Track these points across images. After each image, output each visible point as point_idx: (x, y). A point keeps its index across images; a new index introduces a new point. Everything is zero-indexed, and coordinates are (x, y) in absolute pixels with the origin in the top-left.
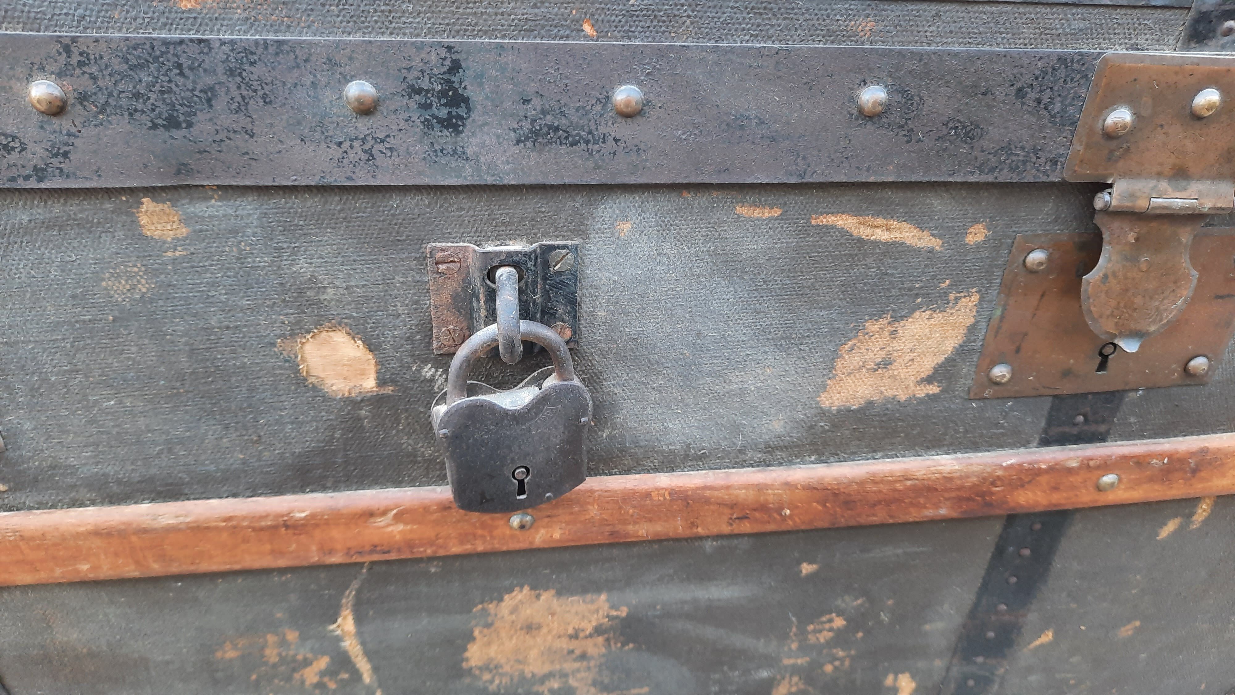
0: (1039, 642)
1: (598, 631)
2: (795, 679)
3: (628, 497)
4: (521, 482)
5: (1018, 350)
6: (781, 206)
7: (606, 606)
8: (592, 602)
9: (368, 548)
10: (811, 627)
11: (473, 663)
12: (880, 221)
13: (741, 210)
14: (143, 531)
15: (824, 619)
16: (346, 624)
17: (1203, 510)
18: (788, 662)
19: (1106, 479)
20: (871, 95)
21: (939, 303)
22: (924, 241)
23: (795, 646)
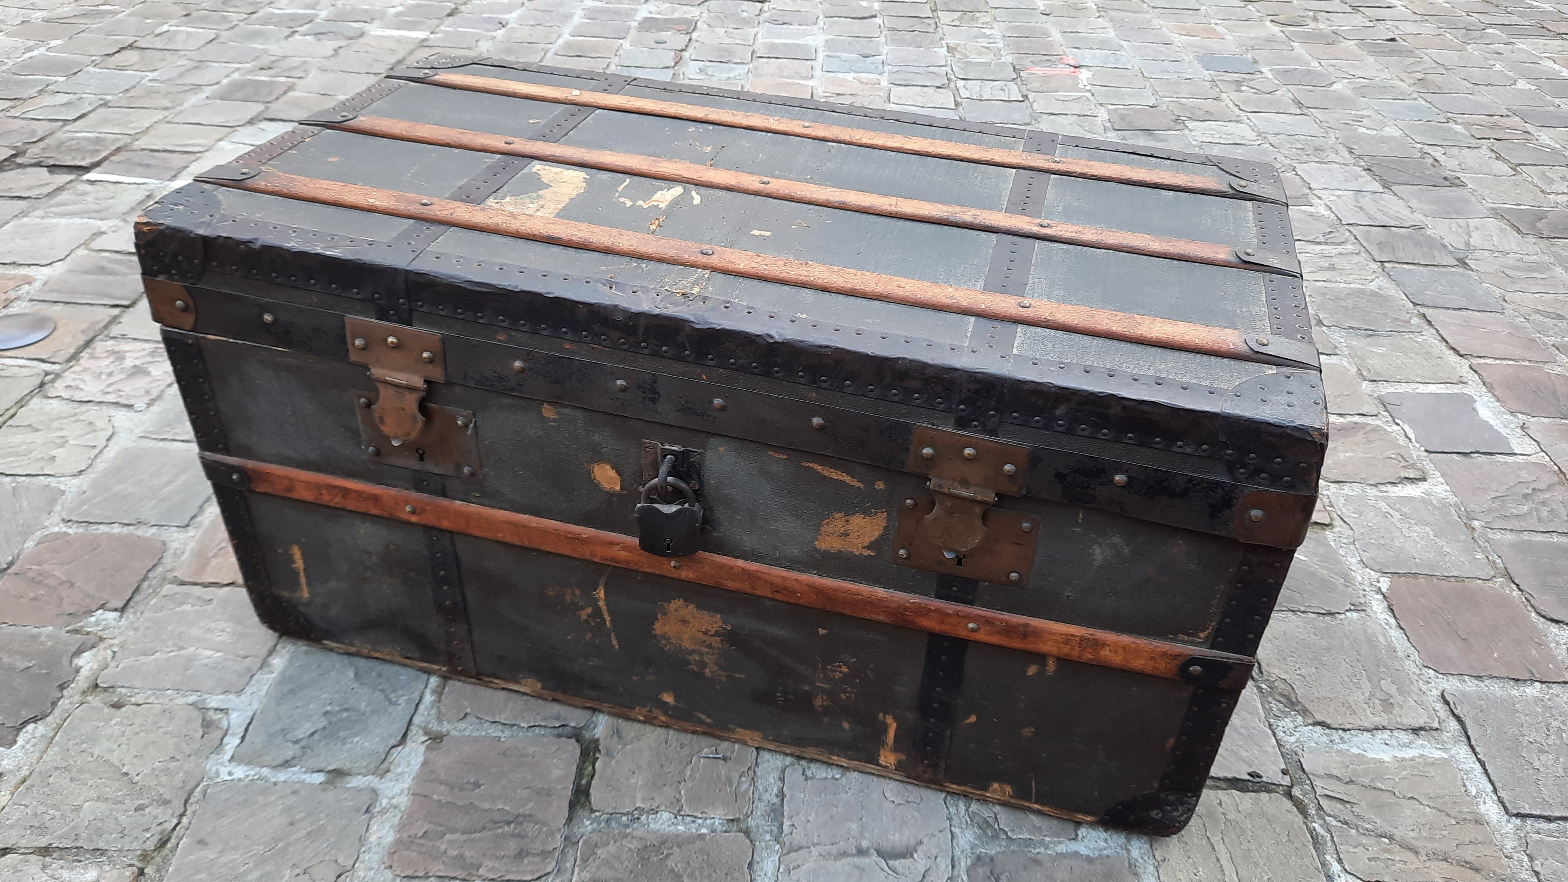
0: (968, 721)
1: (717, 634)
2: (825, 697)
3: (722, 567)
4: (668, 545)
5: (911, 544)
6: (787, 455)
7: (720, 621)
8: (714, 617)
9: (611, 559)
10: (829, 667)
11: (657, 632)
12: (832, 470)
13: (770, 453)
14: (525, 527)
15: (837, 664)
16: (601, 593)
17: (1051, 665)
18: (819, 684)
19: (971, 625)
20: (816, 421)
21: (867, 512)
22: (855, 483)
23: (821, 675)
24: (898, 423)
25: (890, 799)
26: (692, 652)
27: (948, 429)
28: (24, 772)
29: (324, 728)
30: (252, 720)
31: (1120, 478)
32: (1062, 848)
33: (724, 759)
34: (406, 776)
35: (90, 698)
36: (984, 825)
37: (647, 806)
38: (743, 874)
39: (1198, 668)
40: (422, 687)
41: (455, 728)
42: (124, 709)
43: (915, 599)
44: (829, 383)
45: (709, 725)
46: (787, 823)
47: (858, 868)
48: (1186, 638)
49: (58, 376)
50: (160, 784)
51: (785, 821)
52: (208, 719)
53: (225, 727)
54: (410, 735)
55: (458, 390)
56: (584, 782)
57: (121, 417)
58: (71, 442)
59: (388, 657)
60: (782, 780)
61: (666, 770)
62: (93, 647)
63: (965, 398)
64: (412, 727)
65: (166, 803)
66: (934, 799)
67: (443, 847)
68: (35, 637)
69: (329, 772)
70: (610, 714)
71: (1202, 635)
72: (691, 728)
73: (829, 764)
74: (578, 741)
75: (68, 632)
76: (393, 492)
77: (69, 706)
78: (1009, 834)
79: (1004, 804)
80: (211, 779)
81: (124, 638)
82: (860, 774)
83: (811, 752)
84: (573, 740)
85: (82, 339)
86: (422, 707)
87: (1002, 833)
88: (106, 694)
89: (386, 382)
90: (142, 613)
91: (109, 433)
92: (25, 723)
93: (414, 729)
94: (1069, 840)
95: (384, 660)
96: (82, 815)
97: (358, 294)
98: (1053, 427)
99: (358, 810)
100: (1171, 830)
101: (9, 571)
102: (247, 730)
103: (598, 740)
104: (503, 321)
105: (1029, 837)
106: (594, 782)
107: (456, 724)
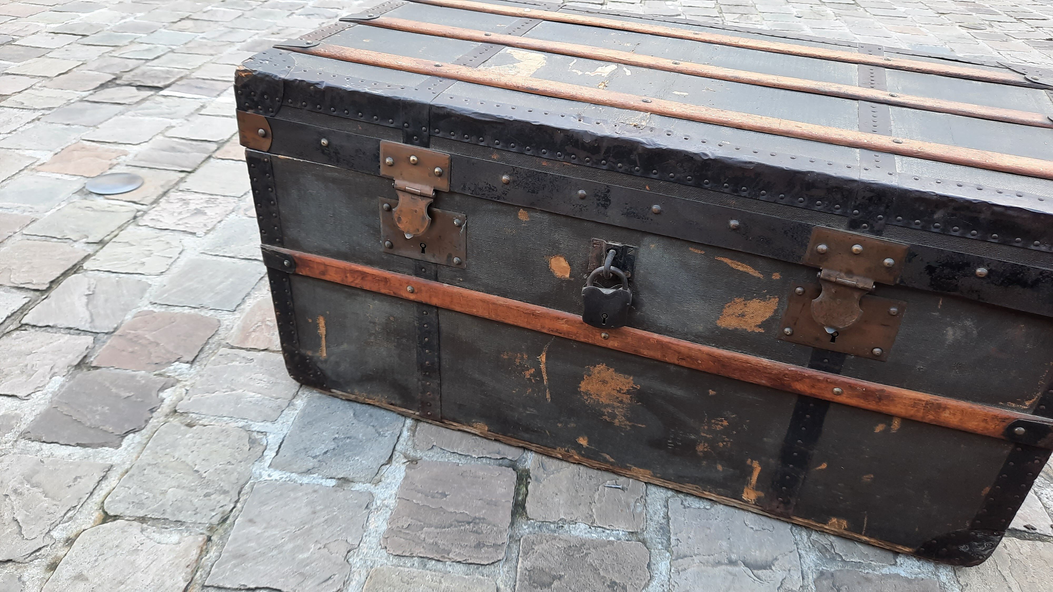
0: (820, 468)
1: (628, 392)
2: (706, 445)
3: (641, 338)
4: (604, 319)
5: (795, 324)
6: (704, 251)
7: (632, 382)
8: (628, 378)
9: (555, 330)
10: (713, 421)
11: (582, 389)
12: (740, 263)
13: (692, 249)
14: (495, 305)
15: (720, 419)
16: (543, 358)
17: (896, 424)
18: (703, 434)
19: (836, 390)
20: (734, 223)
21: (763, 297)
22: (756, 274)
23: (706, 427)
24: (800, 225)
25: (750, 526)
26: (608, 405)
27: (841, 230)
28: (127, 466)
29: (334, 449)
30: (283, 441)
31: (982, 271)
32: (885, 571)
33: (623, 489)
34: (393, 486)
35: (172, 419)
36: (823, 550)
37: (568, 518)
38: (644, 571)
39: (1022, 429)
40: (401, 425)
41: (426, 455)
42: (195, 428)
43: (792, 367)
44: (748, 192)
45: (612, 464)
46: (673, 538)
47: (730, 573)
48: (1014, 405)
49: (145, 212)
50: (221, 480)
51: (671, 536)
52: (253, 438)
53: (265, 444)
54: (394, 458)
55: (457, 198)
56: (520, 498)
57: (188, 239)
58: (155, 254)
59: (377, 404)
60: (667, 507)
61: (580, 494)
62: (172, 386)
63: (859, 204)
64: (395, 452)
65: (225, 492)
66: (783, 529)
67: (423, 536)
68: (133, 377)
69: (339, 479)
70: (536, 452)
71: (1027, 403)
72: (597, 465)
73: (701, 498)
74: (514, 470)
75: (155, 375)
76: (399, 276)
77: (156, 424)
78: (844, 557)
79: (839, 536)
80: (257, 478)
81: (193, 381)
82: (725, 507)
83: (688, 488)
84: (511, 469)
85: (161, 191)
86: (401, 439)
87: (837, 556)
88: (182, 418)
89: (405, 191)
90: (205, 365)
91: (181, 250)
92: (127, 433)
93: (397, 454)
94: (891, 565)
95: (373, 405)
96: (167, 496)
97: (392, 123)
98: (930, 228)
99: (360, 507)
100: (975, 562)
101: (115, 333)
102: (280, 447)
103: (529, 470)
104: (498, 144)
105: (859, 561)
106: (528, 499)
107: (427, 452)
